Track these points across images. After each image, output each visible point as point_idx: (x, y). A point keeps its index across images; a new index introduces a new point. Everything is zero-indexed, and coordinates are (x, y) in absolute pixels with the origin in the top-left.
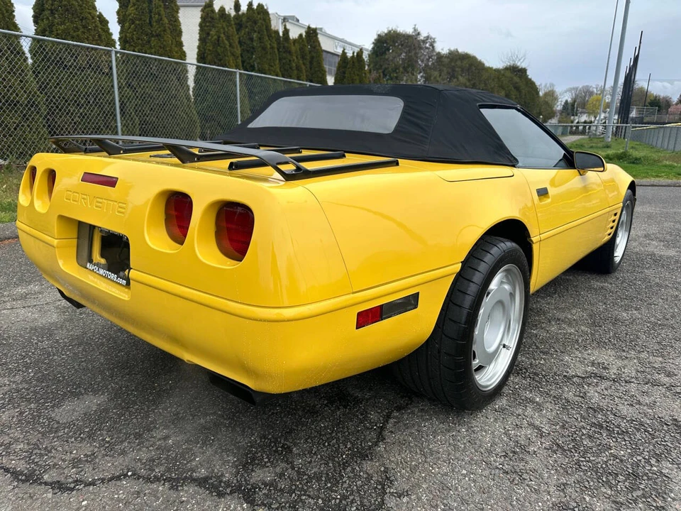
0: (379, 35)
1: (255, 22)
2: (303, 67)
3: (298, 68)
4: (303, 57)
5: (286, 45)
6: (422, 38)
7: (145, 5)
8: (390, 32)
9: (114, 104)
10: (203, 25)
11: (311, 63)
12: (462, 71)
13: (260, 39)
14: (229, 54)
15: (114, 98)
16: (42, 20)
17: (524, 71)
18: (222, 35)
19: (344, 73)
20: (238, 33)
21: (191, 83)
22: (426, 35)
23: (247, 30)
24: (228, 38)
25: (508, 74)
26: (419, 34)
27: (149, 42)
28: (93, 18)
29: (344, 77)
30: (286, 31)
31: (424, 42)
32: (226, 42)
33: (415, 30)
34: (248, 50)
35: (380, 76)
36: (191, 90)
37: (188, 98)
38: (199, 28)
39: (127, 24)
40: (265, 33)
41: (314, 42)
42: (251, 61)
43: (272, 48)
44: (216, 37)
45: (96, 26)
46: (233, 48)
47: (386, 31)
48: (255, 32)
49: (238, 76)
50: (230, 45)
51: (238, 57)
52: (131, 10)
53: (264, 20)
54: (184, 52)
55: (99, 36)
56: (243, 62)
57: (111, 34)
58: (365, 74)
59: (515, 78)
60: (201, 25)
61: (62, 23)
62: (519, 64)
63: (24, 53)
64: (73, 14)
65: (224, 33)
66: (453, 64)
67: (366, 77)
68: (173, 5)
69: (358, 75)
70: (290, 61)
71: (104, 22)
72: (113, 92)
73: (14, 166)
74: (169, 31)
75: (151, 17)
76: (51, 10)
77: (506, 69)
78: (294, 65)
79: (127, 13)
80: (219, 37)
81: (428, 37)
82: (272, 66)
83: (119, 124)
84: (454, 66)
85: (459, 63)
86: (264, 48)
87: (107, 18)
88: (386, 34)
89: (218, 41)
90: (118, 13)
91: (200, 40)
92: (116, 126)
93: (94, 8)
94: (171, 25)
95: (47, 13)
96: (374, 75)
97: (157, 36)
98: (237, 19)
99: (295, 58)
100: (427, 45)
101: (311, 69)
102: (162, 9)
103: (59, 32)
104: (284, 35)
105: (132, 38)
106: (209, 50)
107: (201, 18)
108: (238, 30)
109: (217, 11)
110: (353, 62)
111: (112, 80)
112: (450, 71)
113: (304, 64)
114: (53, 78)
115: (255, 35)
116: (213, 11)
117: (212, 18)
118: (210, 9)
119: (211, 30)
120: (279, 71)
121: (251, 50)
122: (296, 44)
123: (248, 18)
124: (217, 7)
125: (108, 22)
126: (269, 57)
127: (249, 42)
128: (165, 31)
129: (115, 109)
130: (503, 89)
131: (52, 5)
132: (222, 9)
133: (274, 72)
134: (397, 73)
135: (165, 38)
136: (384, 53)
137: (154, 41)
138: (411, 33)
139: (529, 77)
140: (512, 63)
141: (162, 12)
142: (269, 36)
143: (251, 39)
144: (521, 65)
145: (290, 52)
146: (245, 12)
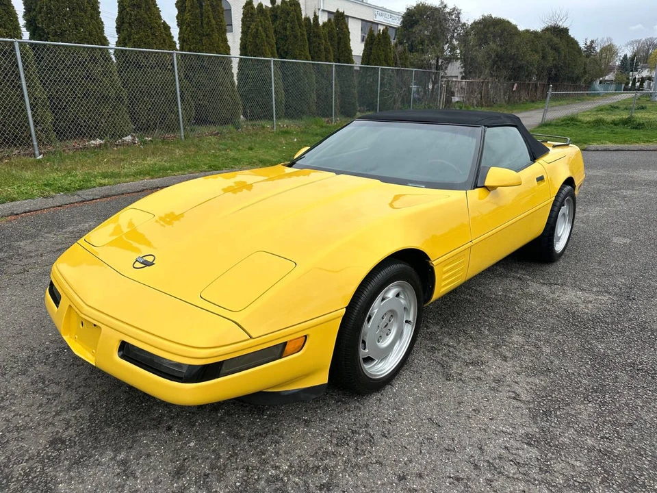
0: (408, 9)
1: (288, 14)
2: (331, 48)
3: (326, 50)
4: (331, 39)
5: (316, 30)
6: (448, 10)
7: (197, 11)
8: (418, 6)
9: (176, 93)
10: (245, 20)
11: (339, 43)
12: (494, 36)
13: (292, 28)
14: (266, 44)
15: (176, 90)
16: (123, 30)
17: (566, 31)
18: (260, 28)
19: (371, 49)
20: (273, 24)
21: (235, 70)
22: (452, 7)
23: (281, 21)
24: (265, 30)
25: (548, 34)
26: (445, 6)
27: (201, 40)
28: (159, 26)
29: (371, 53)
30: (316, 18)
31: (450, 14)
32: (263, 34)
33: (442, 3)
34: (282, 38)
35: (405, 50)
36: (235, 75)
37: (232, 83)
38: (241, 23)
39: (184, 27)
40: (297, 23)
41: (341, 24)
42: (285, 48)
43: (303, 35)
44: (255, 30)
45: (161, 32)
46: (269, 38)
47: (415, 5)
48: (288, 22)
49: (272, 63)
50: (267, 36)
51: (273, 46)
52: (187, 15)
53: (295, 11)
54: (229, 46)
55: (164, 40)
56: (278, 49)
57: (173, 37)
58: (390, 49)
59: (555, 39)
60: (242, 20)
61: (137, 33)
62: (560, 24)
63: (111, 59)
64: (144, 25)
65: (261, 26)
66: (486, 30)
67: (391, 52)
68: (219, 8)
69: (383, 51)
70: (319, 44)
71: (167, 28)
72: (175, 85)
73: (109, 144)
74: (216, 31)
75: (202, 20)
76: (130, 23)
77: (547, 29)
78: (323, 47)
79: (184, 18)
80: (257, 30)
81: (454, 9)
82: (302, 51)
83: (180, 110)
84: (486, 33)
85: (491, 29)
86: (295, 37)
87: (169, 25)
88: (415, 8)
89: (257, 33)
90: (177, 17)
91: (242, 33)
92: (178, 111)
93: (160, 17)
94: (218, 25)
95: (127, 25)
96: (400, 48)
97: (207, 35)
98: (273, 11)
99: (323, 41)
100: (453, 17)
101: (338, 49)
102: (210, 13)
103: (136, 40)
104: (314, 21)
105: (189, 38)
106: (250, 41)
107: (243, 14)
108: (274, 21)
109: (256, 7)
110: (379, 39)
111: (174, 76)
112: (482, 37)
113: (332, 45)
114: (131, 75)
115: (288, 25)
116: (253, 8)
117: (252, 14)
118: (249, 6)
119: (251, 24)
120: (308, 54)
121: (285, 38)
122: (326, 28)
123: (282, 11)
124: (255, 5)
125: (170, 28)
126: (300, 44)
127: (282, 31)
128: (213, 31)
129: (176, 98)
130: (537, 52)
131: (130, 19)
132: (260, 5)
133: (304, 56)
134: (423, 45)
135: (214, 37)
136: (412, 26)
137: (205, 40)
138: (437, 6)
139: (572, 36)
140: (553, 23)
141: (211, 16)
142: (300, 25)
143: (285, 29)
144: (563, 25)
145: (319, 37)
146: (280, 4)
